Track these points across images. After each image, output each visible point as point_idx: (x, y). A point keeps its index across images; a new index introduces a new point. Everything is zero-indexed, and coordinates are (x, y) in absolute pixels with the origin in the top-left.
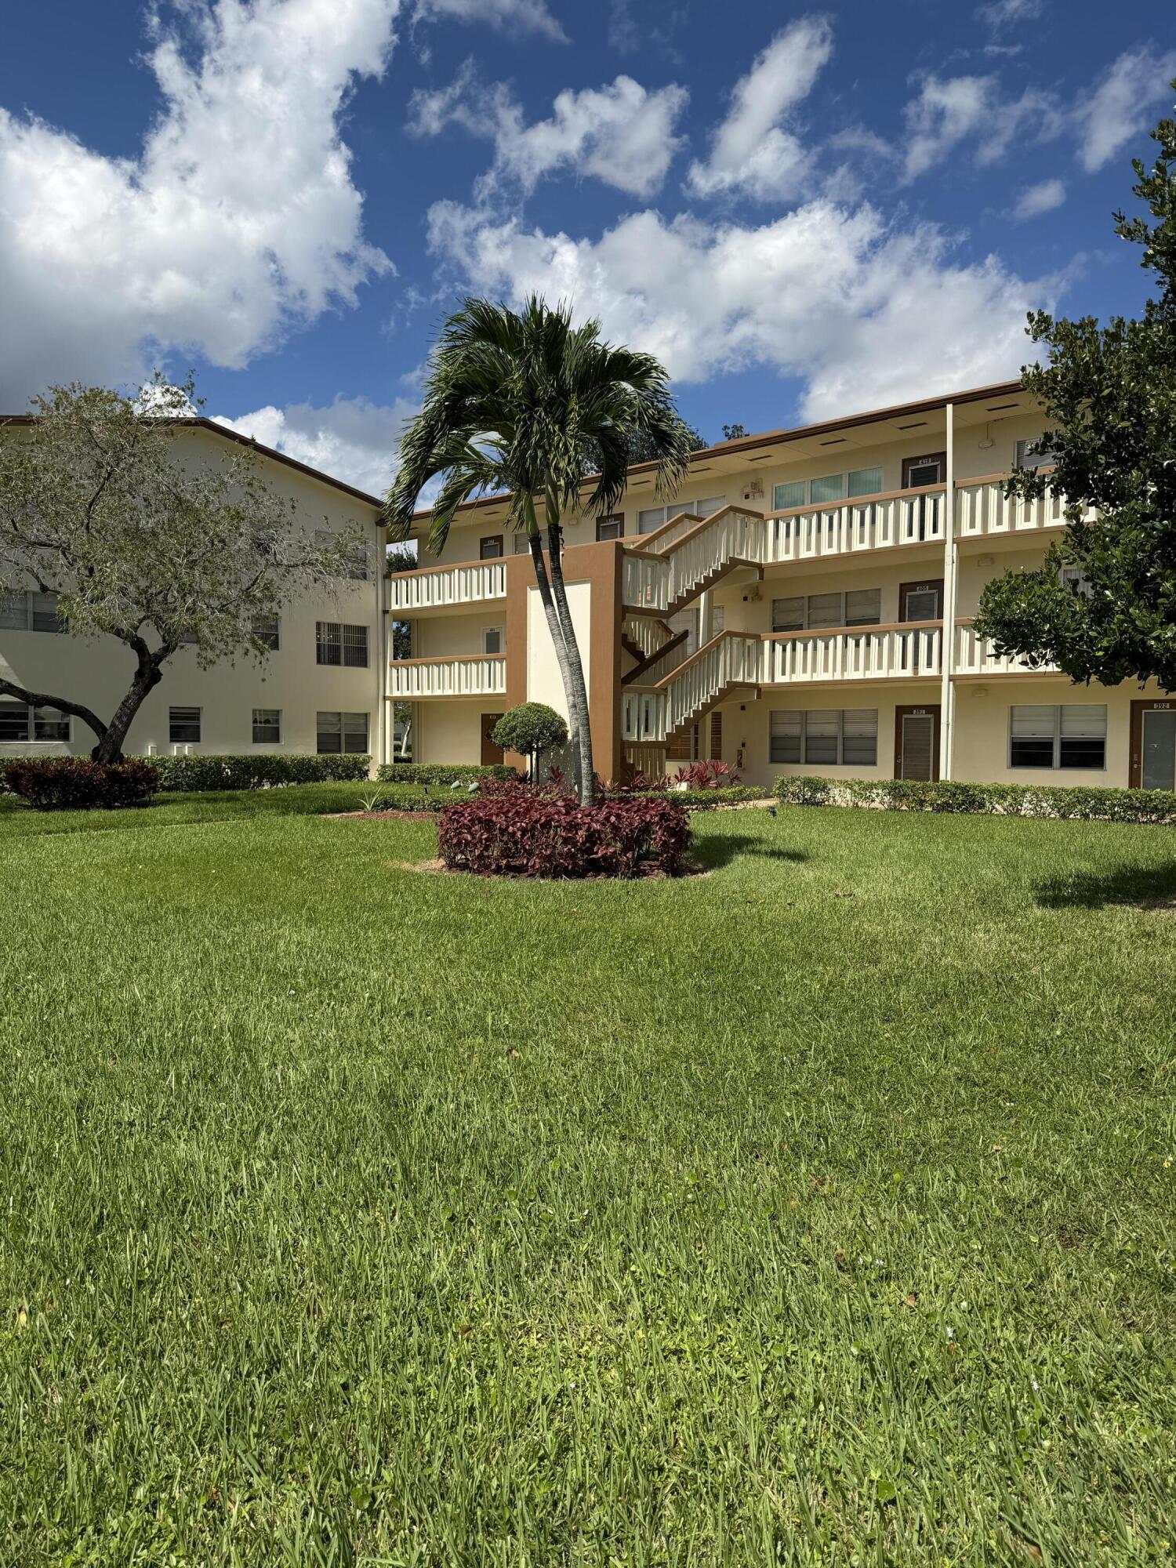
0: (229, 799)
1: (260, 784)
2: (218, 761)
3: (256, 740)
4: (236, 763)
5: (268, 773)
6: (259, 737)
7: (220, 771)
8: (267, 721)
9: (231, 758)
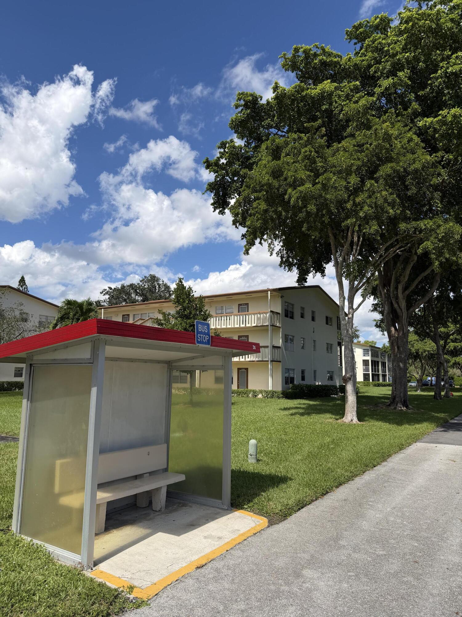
0: (6, 393)
1: (15, 389)
2: (3, 382)
3: (15, 376)
4: (9, 383)
5: (18, 386)
6: (16, 376)
7: (3, 386)
8: (19, 371)
9: (7, 382)
